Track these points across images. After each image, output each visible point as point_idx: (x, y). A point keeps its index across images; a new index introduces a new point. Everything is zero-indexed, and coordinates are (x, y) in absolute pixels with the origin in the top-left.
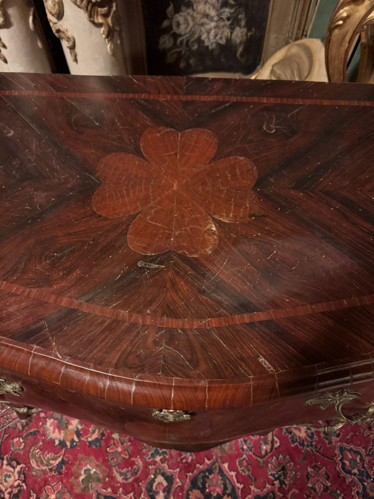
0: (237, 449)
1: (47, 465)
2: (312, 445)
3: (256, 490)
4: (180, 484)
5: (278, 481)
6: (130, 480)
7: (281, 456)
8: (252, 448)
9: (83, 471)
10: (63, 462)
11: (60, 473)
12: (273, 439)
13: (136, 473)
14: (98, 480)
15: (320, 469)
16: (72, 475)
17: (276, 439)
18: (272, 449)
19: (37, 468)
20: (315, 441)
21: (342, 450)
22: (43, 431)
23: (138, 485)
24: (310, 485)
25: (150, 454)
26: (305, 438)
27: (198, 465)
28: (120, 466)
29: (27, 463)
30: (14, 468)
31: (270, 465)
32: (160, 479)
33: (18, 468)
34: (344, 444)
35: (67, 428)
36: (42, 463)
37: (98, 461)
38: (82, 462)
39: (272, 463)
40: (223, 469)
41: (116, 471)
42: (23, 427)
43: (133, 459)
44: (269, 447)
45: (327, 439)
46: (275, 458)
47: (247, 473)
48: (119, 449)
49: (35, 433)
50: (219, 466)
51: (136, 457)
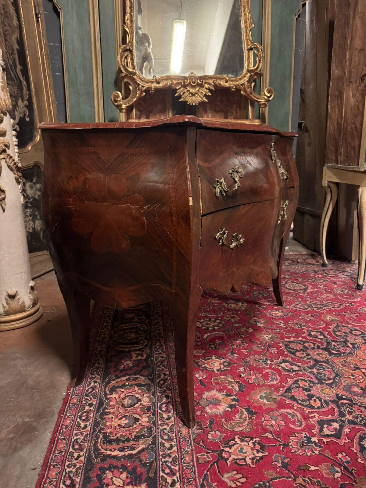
1: (245, 421)
4: (290, 358)
5: (302, 327)
6: (278, 378)
7: (289, 322)
9: (261, 400)
10: (247, 409)
11: (256, 413)
12: (279, 322)
13: (275, 374)
14: (271, 393)
15: (301, 315)
16: (260, 406)
18: (284, 324)
19: (244, 427)
20: (286, 312)
22: (214, 415)
23: (283, 375)
24: (308, 320)
25: (264, 365)
26: (283, 314)
27: (281, 349)
28: (266, 379)
29: (236, 433)
30: (236, 443)
31: (293, 327)
32: (283, 365)
33: (237, 440)
35: (220, 400)
36: (241, 423)
37: (257, 389)
38: (253, 398)
40: (288, 341)
41: (268, 382)
42: (201, 429)
43: (264, 373)
44: (282, 324)
47: (294, 334)
48: (253, 377)
49: (212, 422)
50: (286, 342)
51: (263, 371)
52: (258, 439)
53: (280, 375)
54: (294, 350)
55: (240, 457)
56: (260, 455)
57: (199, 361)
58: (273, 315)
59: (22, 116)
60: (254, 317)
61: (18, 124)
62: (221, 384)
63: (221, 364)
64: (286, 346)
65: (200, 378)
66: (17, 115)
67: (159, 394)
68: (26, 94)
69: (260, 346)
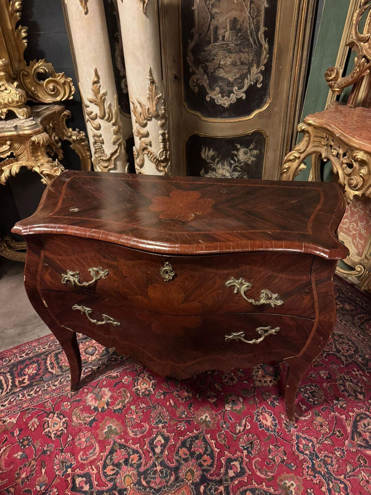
0: (218, 426)
1: (83, 420)
2: (275, 431)
3: (229, 455)
4: (174, 443)
5: (246, 451)
6: (138, 436)
7: (250, 435)
8: (229, 427)
9: (107, 426)
10: (94, 419)
11: (91, 426)
12: (246, 424)
13: (143, 432)
14: (116, 433)
15: (279, 447)
16: (99, 428)
17: (248, 423)
18: (244, 430)
19: (76, 421)
20: (278, 429)
21: (298, 437)
22: (85, 400)
23: (144, 440)
24: (270, 457)
25: (155, 422)
26: (271, 426)
27: (188, 433)
28: (133, 427)
29: (70, 418)
30: (61, 419)
31: (241, 440)
32: (160, 438)
33: (64, 420)
34: (300, 433)
35: (101, 400)
36: (80, 419)
37: (118, 422)
38: (107, 421)
39: (243, 439)
40: (206, 437)
41: (130, 429)
42: (72, 396)
43: (142, 423)
44: (242, 428)
45: (287, 428)
46: (245, 435)
47: (223, 442)
48: (134, 417)
49: (79, 401)
50: (204, 436)
51: (145, 422)
52: (66, 432)
53: (143, 437)
54: (191, 445)
55: (50, 424)
56: (53, 436)
57: (145, 373)
58: (261, 416)
59: (253, 83)
60: (244, 398)
61: (245, 92)
62: (120, 396)
63: (146, 389)
64: (194, 437)
65: (123, 381)
66: (247, 83)
67: (100, 363)
68: (265, 58)
69: (186, 413)
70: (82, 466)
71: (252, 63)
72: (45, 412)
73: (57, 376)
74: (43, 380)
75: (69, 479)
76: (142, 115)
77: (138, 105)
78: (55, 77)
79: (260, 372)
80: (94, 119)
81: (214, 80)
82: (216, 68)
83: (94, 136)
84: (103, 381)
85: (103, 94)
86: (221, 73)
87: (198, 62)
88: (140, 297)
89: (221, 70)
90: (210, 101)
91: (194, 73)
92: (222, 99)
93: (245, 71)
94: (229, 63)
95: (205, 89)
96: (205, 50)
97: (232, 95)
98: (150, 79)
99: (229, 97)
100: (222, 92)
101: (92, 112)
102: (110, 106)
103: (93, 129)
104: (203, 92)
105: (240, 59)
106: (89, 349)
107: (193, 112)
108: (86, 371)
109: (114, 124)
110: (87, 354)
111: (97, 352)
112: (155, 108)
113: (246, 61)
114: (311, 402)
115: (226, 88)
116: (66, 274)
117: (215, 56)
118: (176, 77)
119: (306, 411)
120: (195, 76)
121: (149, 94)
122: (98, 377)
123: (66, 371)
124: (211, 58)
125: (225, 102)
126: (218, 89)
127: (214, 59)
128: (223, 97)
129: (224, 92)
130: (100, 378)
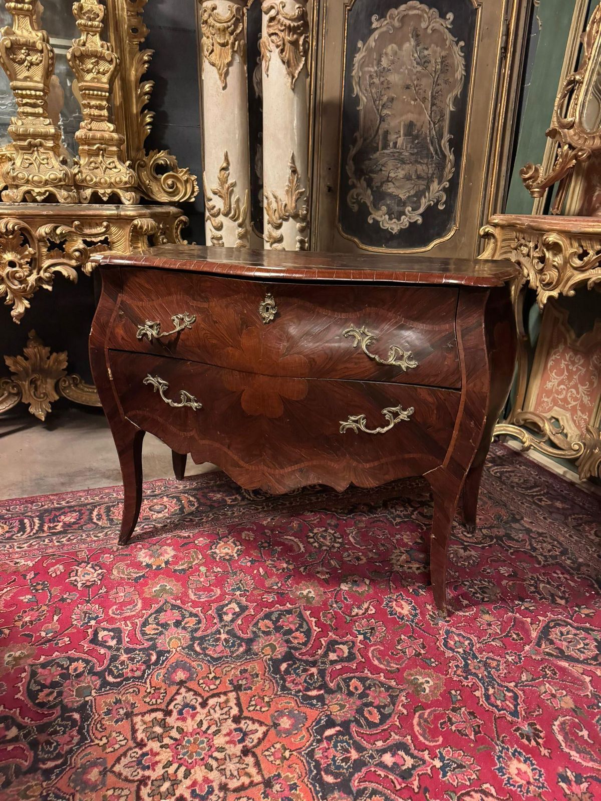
0: (325, 605)
1: (127, 575)
3: (334, 636)
4: (253, 613)
5: (362, 636)
6: (202, 600)
7: (373, 620)
8: (342, 607)
9: (159, 585)
10: (143, 576)
11: (137, 582)
12: (369, 608)
13: (211, 597)
14: (172, 593)
15: (416, 639)
16: (147, 585)
18: (364, 614)
19: (117, 575)
20: (418, 619)
21: (447, 632)
22: (135, 555)
23: (209, 605)
24: (399, 647)
25: (231, 588)
26: (407, 615)
27: (277, 605)
28: (197, 589)
29: (110, 571)
30: (96, 570)
31: (357, 623)
32: (234, 605)
33: (99, 571)
34: (453, 628)
35: (158, 557)
36: (123, 573)
37: (177, 582)
38: (161, 580)
39: (361, 623)
40: (304, 614)
41: (192, 591)
42: (118, 550)
43: (212, 588)
44: (361, 612)
45: (432, 621)
46: (365, 620)
48: (202, 580)
49: (126, 555)
50: (300, 611)
51: (216, 587)
52: (99, 583)
53: (209, 602)
54: (278, 619)
55: (79, 574)
56: (79, 585)
57: (230, 538)
58: (394, 603)
59: (432, 203)
60: (372, 581)
61: (421, 215)
62: (187, 556)
63: (227, 554)
64: (286, 611)
65: (196, 542)
66: (424, 203)
67: (168, 521)
68: (450, 172)
69: (279, 585)
70: (111, 620)
71: (432, 177)
72: (76, 560)
73: (103, 528)
74: (82, 529)
75: (90, 631)
76: (276, 213)
77: (273, 200)
78: (177, 172)
79: (404, 557)
80: (215, 216)
81: (380, 196)
82: (384, 182)
83: (213, 238)
84: (167, 539)
85: (232, 184)
86: (391, 188)
87: (360, 173)
88: (231, 348)
89: (390, 185)
90: (373, 223)
91: (354, 186)
92: (389, 222)
93: (422, 187)
94: (401, 176)
95: (368, 207)
96: (370, 159)
97: (403, 217)
98: (291, 167)
99: (399, 219)
100: (390, 213)
101: (214, 207)
102: (238, 201)
103: (213, 230)
104: (364, 212)
105: (416, 171)
106: (156, 507)
107: (349, 237)
108: (146, 527)
109: (240, 226)
110: (151, 510)
111: (166, 510)
112: (294, 205)
113: (423, 174)
114: (478, 597)
115: (396, 208)
116: (143, 324)
117: (383, 166)
118: (330, 189)
119: (467, 606)
120: (354, 190)
121: (288, 186)
122: (161, 534)
123: (117, 524)
124: (378, 169)
125: (394, 226)
126: (384, 208)
127: (381, 170)
128: (390, 219)
129: (393, 213)
130: (164, 535)
